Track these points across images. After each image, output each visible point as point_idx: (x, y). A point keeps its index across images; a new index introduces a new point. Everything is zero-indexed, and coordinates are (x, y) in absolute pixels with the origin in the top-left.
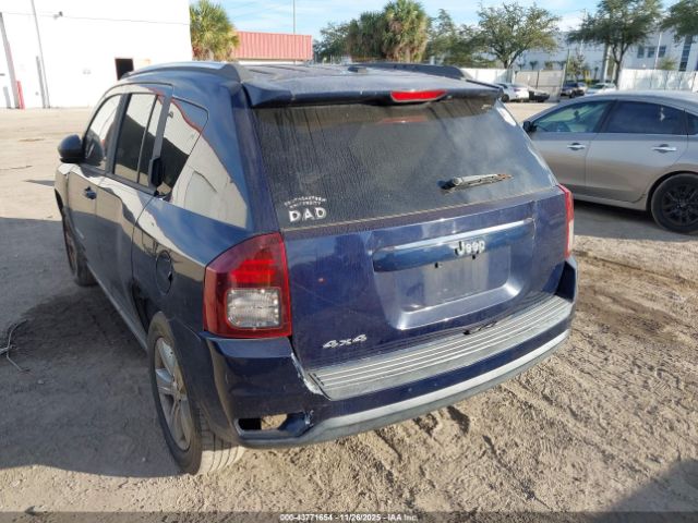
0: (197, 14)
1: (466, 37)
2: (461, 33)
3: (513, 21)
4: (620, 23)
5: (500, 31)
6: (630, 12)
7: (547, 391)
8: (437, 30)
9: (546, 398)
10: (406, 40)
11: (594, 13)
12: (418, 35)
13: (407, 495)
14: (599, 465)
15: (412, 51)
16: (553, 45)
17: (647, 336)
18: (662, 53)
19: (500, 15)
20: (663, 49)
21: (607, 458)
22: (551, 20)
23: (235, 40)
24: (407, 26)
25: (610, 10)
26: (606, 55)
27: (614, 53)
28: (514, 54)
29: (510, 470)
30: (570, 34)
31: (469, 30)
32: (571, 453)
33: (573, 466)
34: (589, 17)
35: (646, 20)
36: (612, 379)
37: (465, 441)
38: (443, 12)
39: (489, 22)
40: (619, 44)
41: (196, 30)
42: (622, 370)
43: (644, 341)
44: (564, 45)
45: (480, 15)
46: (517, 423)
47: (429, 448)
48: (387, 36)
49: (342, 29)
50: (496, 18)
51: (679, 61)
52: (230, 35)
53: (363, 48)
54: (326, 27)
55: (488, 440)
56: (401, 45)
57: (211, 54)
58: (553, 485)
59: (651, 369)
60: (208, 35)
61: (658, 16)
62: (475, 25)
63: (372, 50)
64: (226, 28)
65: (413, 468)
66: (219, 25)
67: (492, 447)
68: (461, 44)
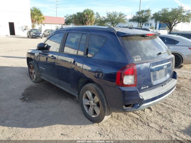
0: (32, 11)
1: (103, 19)
2: (102, 18)
3: (115, 16)
4: (141, 18)
5: (112, 18)
6: (144, 15)
7: (164, 102)
8: (96, 17)
9: (165, 103)
10: (89, 20)
11: (135, 15)
12: (92, 19)
13: (147, 124)
14: (183, 116)
15: (91, 22)
16: (125, 22)
17: (178, 89)
18: (151, 25)
19: (112, 14)
20: (151, 24)
21: (184, 114)
22: (124, 16)
23: (43, 18)
24: (89, 16)
25: (139, 14)
26: (138, 25)
27: (140, 25)
28: (116, 24)
29: (165, 117)
30: (130, 20)
31: (104, 18)
32: (176, 113)
33: (178, 116)
34: (134, 16)
35: (148, 17)
36: (176, 98)
37: (153, 112)
38: (97, 13)
39: (109, 16)
40: (141, 23)
41: (32, 15)
42: (177, 97)
43: (178, 90)
44: (128, 22)
45: (107, 14)
46: (161, 108)
47: (146, 115)
48: (84, 19)
49: (71, 16)
50: (111, 15)
51: (155, 27)
52: (42, 17)
53: (78, 21)
54: (66, 15)
55: (157, 112)
56: (88, 21)
57: (37, 22)
58: (176, 120)
59: (183, 96)
60: (36, 17)
61: (150, 16)
62: (106, 16)
63: (80, 22)
64: (41, 15)
65: (145, 118)
66: (39, 14)
67: (159, 113)
68: (102, 21)
